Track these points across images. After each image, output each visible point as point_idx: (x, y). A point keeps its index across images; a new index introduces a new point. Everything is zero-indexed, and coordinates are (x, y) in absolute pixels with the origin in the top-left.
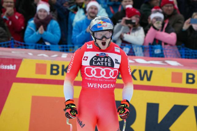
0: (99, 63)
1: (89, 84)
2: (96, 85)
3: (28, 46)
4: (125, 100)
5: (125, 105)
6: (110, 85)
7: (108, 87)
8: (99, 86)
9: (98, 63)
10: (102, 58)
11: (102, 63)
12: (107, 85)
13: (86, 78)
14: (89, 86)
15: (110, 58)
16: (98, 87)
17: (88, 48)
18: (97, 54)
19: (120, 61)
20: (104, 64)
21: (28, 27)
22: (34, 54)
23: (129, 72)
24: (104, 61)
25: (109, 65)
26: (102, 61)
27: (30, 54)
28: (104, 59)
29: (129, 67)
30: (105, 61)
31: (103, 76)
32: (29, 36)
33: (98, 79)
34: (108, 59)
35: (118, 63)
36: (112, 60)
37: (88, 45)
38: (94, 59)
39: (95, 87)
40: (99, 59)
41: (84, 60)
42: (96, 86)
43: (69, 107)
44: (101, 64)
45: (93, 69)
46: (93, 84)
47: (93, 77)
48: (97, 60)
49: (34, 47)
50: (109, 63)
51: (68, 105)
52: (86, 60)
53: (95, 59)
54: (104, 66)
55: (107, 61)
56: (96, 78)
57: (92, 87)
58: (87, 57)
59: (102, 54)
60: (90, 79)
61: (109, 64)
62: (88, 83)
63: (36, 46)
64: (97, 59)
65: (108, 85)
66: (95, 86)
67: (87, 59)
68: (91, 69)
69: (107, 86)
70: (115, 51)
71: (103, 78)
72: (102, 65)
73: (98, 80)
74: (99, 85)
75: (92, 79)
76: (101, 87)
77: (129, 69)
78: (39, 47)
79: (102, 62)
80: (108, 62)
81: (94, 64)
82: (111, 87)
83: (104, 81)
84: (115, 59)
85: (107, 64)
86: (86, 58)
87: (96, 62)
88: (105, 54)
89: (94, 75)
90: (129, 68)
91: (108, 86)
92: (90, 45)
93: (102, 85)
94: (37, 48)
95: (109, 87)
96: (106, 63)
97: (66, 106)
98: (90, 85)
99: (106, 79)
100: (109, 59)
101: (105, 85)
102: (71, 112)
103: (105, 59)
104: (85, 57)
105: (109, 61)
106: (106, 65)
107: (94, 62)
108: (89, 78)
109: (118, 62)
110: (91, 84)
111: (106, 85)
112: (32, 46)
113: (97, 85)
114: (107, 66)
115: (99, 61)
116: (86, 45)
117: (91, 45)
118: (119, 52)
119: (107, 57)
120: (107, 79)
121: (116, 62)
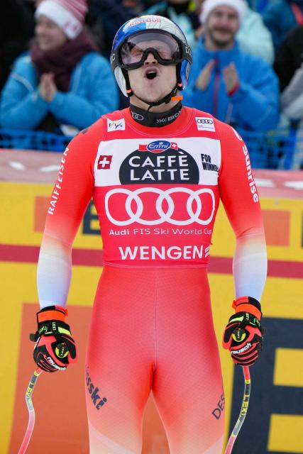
0: (148, 172)
1: (124, 251)
2: (145, 250)
3: (9, 138)
4: (244, 298)
5: (245, 317)
6: (191, 250)
7: (185, 257)
8: (156, 255)
9: (148, 175)
10: (159, 158)
11: (160, 172)
12: (182, 248)
13: (112, 232)
14: (124, 258)
15: (185, 153)
16: (153, 257)
17: (111, 129)
18: (141, 146)
19: (217, 160)
20: (166, 175)
21: (14, 76)
22: (29, 166)
23: (253, 192)
24: (165, 165)
25: (182, 178)
26: (159, 165)
27: (18, 166)
28: (166, 160)
29: (250, 178)
30: (170, 165)
31: (166, 217)
32: (13, 105)
33: (152, 227)
34: (177, 159)
35: (212, 168)
36: (190, 160)
37: (109, 121)
38: (131, 162)
39: (142, 258)
40: (148, 159)
41: (100, 167)
42: (145, 256)
43: (50, 328)
44: (155, 175)
45: (133, 195)
46: (136, 248)
47: (136, 225)
48: (142, 164)
49: (27, 142)
50: (182, 171)
51: (48, 323)
52: (107, 167)
53: (134, 162)
54: (166, 182)
55: (176, 165)
56: (144, 227)
57: (133, 258)
58: (109, 158)
59: (157, 143)
60: (125, 232)
61: (182, 175)
62: (121, 249)
63: (34, 137)
64: (141, 162)
65: (185, 248)
66: (142, 253)
67: (108, 162)
68: (126, 196)
69: (182, 251)
70: (199, 129)
71: (165, 225)
72: (160, 178)
73: (152, 232)
74: (154, 249)
75: (131, 232)
76: (163, 257)
77: (251, 184)
78: (44, 143)
79: (159, 168)
80: (179, 168)
81: (132, 178)
82: (194, 257)
83: (171, 233)
84: (202, 155)
85: (177, 174)
86: (104, 162)
87: (139, 172)
88: (165, 143)
89: (135, 218)
90: (250, 181)
91: (186, 252)
92: (117, 122)
93: (163, 248)
94: (40, 146)
95: (188, 255)
96: (172, 171)
97: (40, 325)
98: (127, 253)
99: (176, 227)
100: (180, 157)
101: (176, 250)
102: (54, 346)
103: (170, 157)
104: (101, 158)
105: (181, 165)
106: (172, 178)
107: (132, 171)
108: (121, 228)
109: (213, 162)
110: (128, 249)
111: (179, 249)
112: (22, 138)
113: (150, 250)
114: (178, 182)
115: (148, 167)
116: (105, 121)
117: (122, 121)
118: (214, 130)
119: (175, 152)
120: (180, 227)
121: (205, 166)
